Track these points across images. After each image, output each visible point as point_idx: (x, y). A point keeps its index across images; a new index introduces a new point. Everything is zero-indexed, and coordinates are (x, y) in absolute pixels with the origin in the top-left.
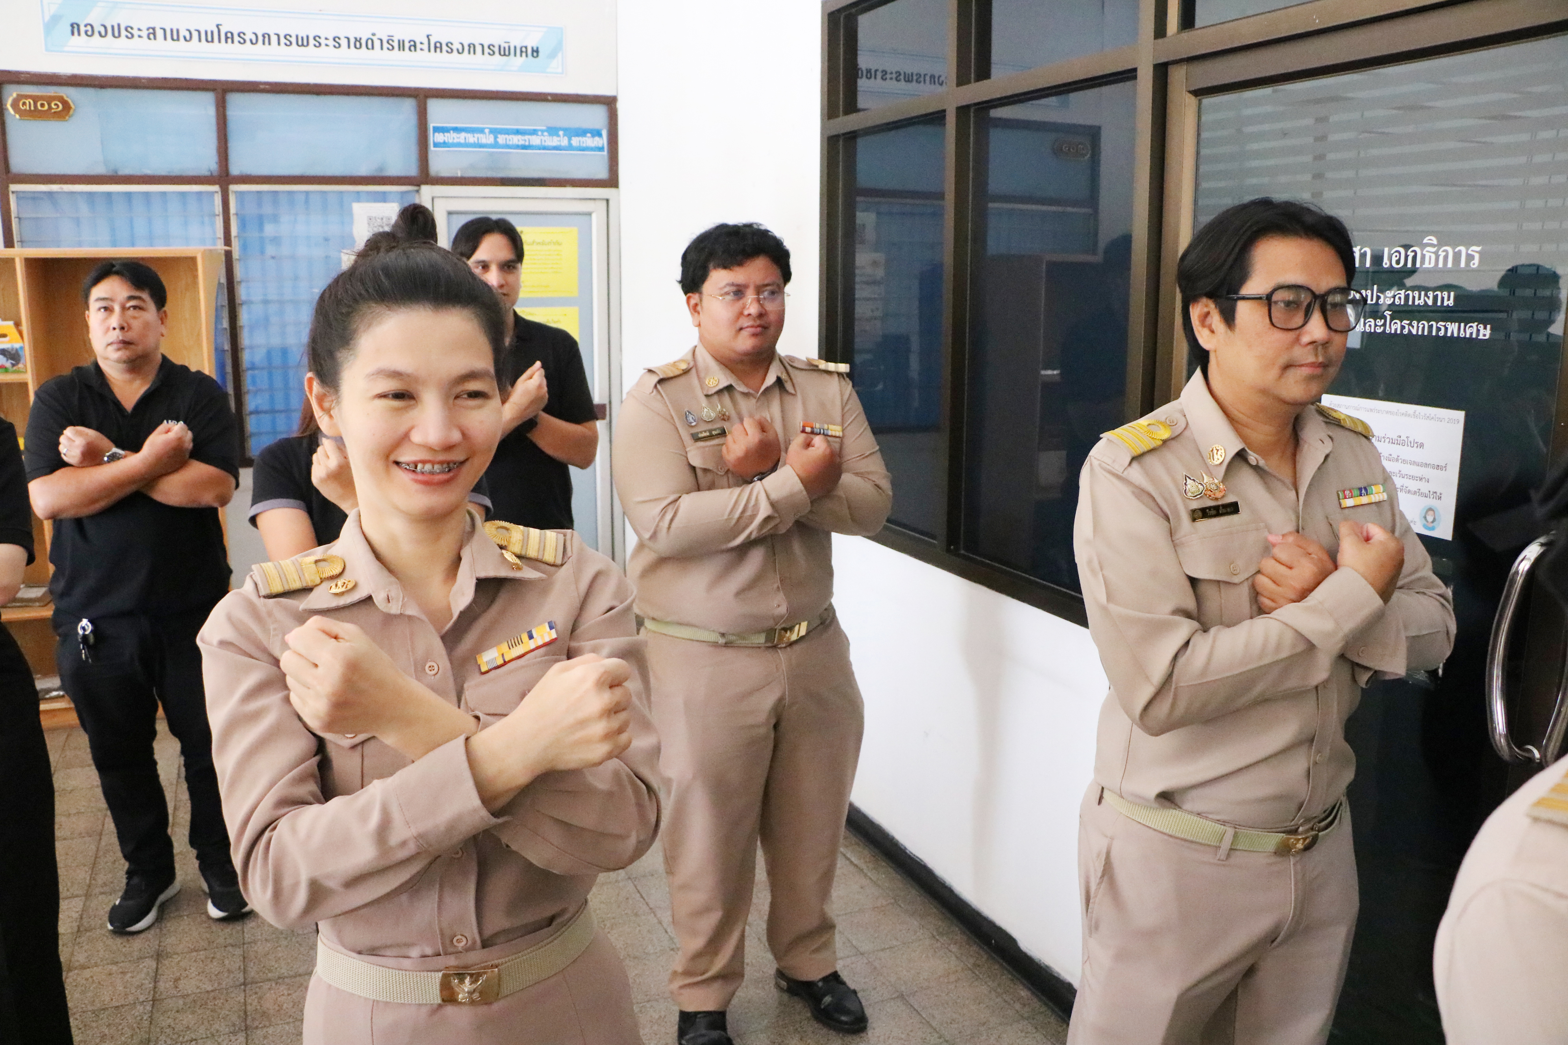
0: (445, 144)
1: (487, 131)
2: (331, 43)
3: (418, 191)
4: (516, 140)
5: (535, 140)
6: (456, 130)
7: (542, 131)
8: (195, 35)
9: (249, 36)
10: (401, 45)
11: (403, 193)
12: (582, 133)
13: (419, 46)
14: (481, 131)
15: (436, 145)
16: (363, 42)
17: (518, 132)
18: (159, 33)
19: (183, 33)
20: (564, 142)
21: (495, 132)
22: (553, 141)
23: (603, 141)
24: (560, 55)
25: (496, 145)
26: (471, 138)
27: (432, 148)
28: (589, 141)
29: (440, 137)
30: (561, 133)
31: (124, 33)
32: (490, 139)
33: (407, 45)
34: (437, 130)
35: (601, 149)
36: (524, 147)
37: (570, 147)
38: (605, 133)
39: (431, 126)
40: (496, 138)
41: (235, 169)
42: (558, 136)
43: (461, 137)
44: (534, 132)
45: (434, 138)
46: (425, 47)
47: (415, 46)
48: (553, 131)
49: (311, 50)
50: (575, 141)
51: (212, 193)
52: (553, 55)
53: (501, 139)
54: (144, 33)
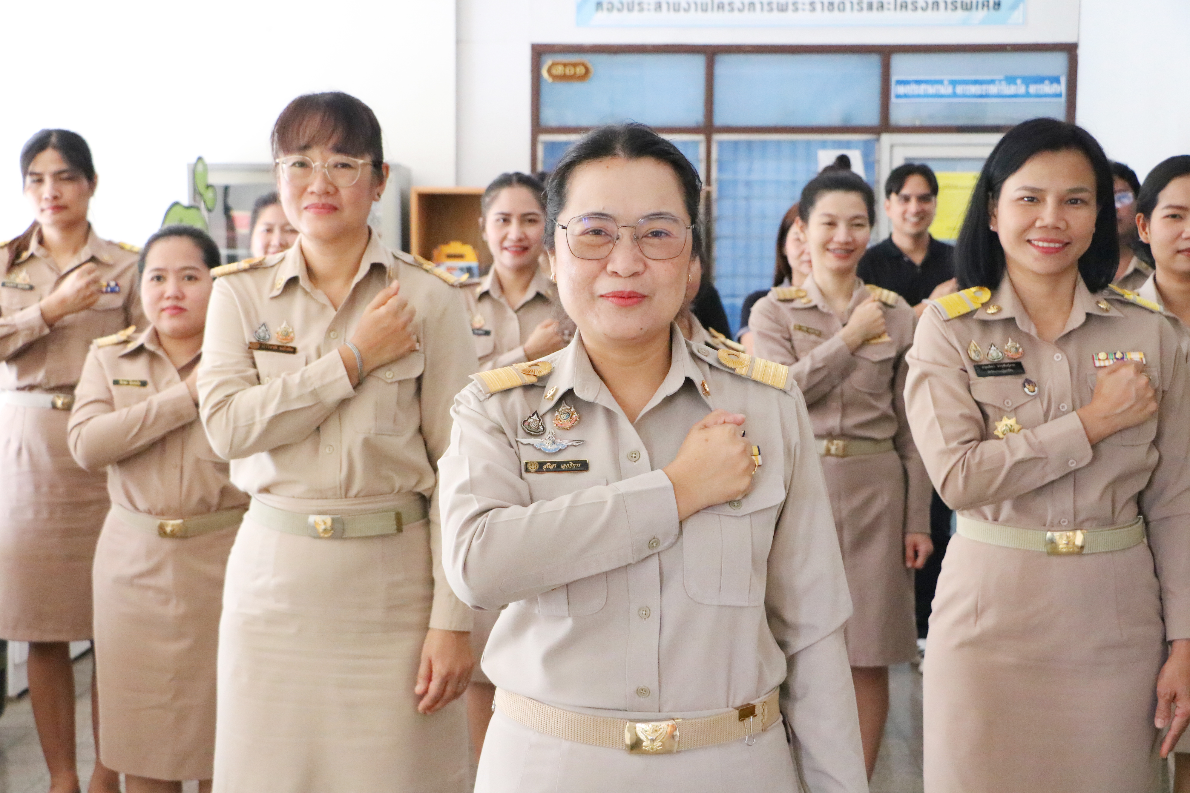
0: (906, 96)
1: (946, 82)
2: (807, 7)
3: (878, 140)
4: (974, 89)
5: (993, 89)
6: (918, 82)
7: (1000, 81)
8: (693, 6)
9: (737, 4)
10: (870, 7)
11: (866, 142)
12: (1040, 80)
13: (886, 6)
14: (940, 82)
15: (898, 96)
16: (836, 6)
17: (976, 82)
18: (664, 6)
19: (684, 5)
20: (1022, 90)
21: (954, 83)
22: (1011, 90)
23: (1062, 88)
24: (1021, 6)
25: (954, 95)
26: (931, 89)
27: (893, 99)
28: (1047, 88)
29: (901, 90)
30: (1019, 81)
31: (636, 7)
32: (949, 90)
33: (875, 6)
34: (899, 82)
35: (1059, 95)
36: (981, 96)
37: (1028, 95)
38: (1063, 80)
39: (894, 78)
40: (954, 88)
41: (719, 120)
42: (1016, 84)
43: (922, 89)
44: (992, 82)
45: (896, 90)
46: (892, 6)
47: (882, 6)
48: (1011, 80)
49: (790, 15)
50: (1033, 89)
51: (696, 143)
52: (1014, 7)
53: (960, 89)
54: (652, 7)
